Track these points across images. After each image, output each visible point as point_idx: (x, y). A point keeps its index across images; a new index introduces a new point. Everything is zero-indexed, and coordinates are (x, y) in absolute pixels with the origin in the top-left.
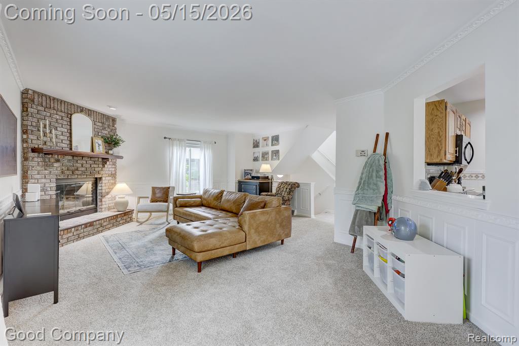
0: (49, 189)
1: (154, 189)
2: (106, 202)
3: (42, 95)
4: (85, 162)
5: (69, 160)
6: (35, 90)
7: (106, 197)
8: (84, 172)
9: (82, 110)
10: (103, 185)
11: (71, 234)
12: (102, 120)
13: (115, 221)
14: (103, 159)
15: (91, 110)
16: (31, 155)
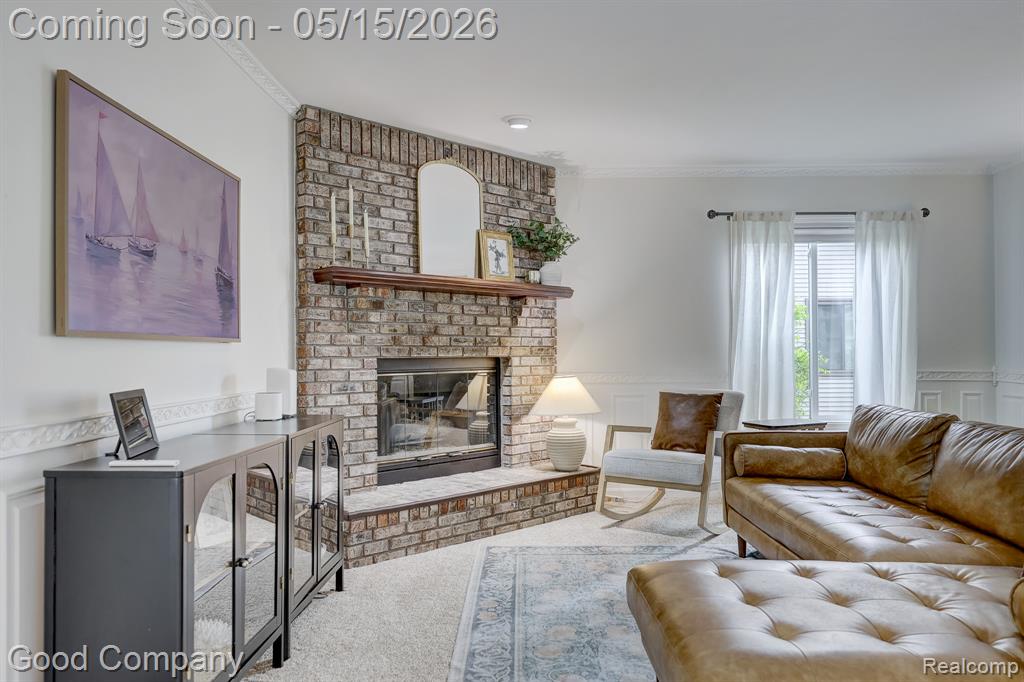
0: (359, 388)
1: (667, 399)
2: (522, 436)
3: (342, 119)
4: (457, 309)
5: (413, 305)
6: (322, 107)
7: (524, 420)
8: (456, 340)
9: (448, 150)
10: (514, 381)
11: (400, 529)
12: (510, 178)
13: (537, 500)
14: (513, 298)
15: (474, 150)
16: (314, 289)
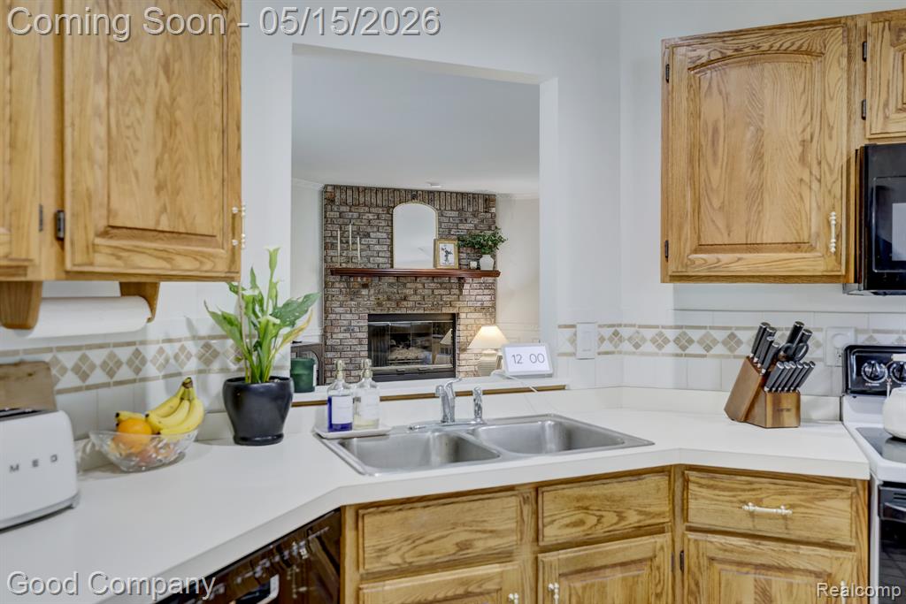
0: (357, 329)
2: (466, 361)
3: (346, 188)
4: (420, 286)
5: (390, 285)
6: (335, 184)
7: (466, 351)
8: (419, 304)
10: (462, 327)
12: (460, 205)
14: (458, 278)
15: (433, 192)
16: (331, 278)
